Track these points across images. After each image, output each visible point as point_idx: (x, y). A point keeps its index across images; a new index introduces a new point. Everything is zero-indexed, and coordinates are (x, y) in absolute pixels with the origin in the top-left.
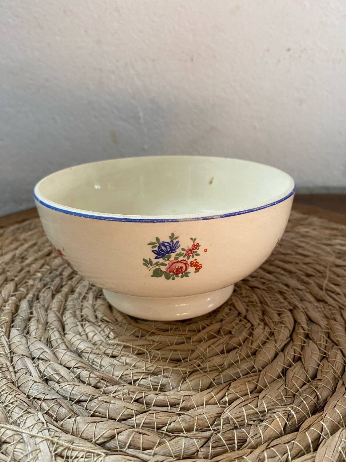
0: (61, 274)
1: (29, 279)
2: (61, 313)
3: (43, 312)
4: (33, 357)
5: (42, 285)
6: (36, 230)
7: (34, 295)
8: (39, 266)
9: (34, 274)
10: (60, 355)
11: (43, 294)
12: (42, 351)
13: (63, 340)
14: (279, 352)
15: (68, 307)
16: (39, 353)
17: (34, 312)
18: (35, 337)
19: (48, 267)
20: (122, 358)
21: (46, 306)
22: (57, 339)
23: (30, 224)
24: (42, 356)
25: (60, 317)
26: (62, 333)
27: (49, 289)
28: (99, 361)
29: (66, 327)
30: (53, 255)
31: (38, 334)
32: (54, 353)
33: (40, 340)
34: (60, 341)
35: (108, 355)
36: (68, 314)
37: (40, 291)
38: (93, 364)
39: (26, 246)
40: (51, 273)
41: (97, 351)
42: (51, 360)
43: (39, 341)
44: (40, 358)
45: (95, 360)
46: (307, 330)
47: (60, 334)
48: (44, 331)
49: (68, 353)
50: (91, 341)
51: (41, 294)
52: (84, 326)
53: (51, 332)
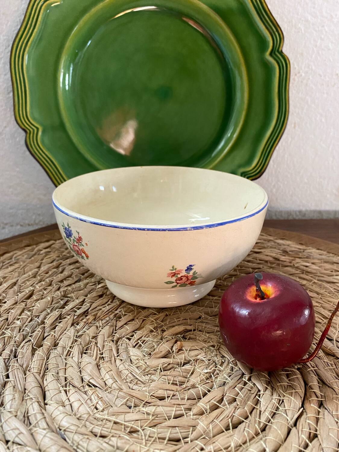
0: (43, 323)
1: (7, 329)
2: (41, 375)
3: (21, 375)
4: (7, 439)
5: (22, 337)
6: (17, 265)
7: (12, 351)
8: (19, 312)
9: (13, 323)
10: (39, 438)
11: (21, 350)
12: (17, 432)
13: (43, 414)
14: (292, 427)
15: (50, 367)
16: (14, 435)
17: (10, 375)
18: (9, 412)
19: (29, 313)
20: (113, 439)
21: (25, 366)
22: (35, 413)
23: (11, 258)
24: (17, 440)
25: (40, 380)
26: (42, 404)
27: (28, 343)
28: (85, 445)
29: (47, 394)
30: (34, 297)
31: (13, 406)
32: (32, 434)
33: (16, 416)
34: (39, 416)
35: (96, 434)
36: (49, 377)
37: (18, 346)
38: (78, 448)
39: (5, 285)
40: (31, 320)
41: (83, 430)
42: (28, 444)
43: (14, 417)
44: (15, 442)
45: (81, 443)
46: (320, 397)
47: (40, 406)
48: (21, 402)
49: (49, 435)
50: (75, 415)
51: (19, 350)
52: (68, 392)
53: (29, 402)
